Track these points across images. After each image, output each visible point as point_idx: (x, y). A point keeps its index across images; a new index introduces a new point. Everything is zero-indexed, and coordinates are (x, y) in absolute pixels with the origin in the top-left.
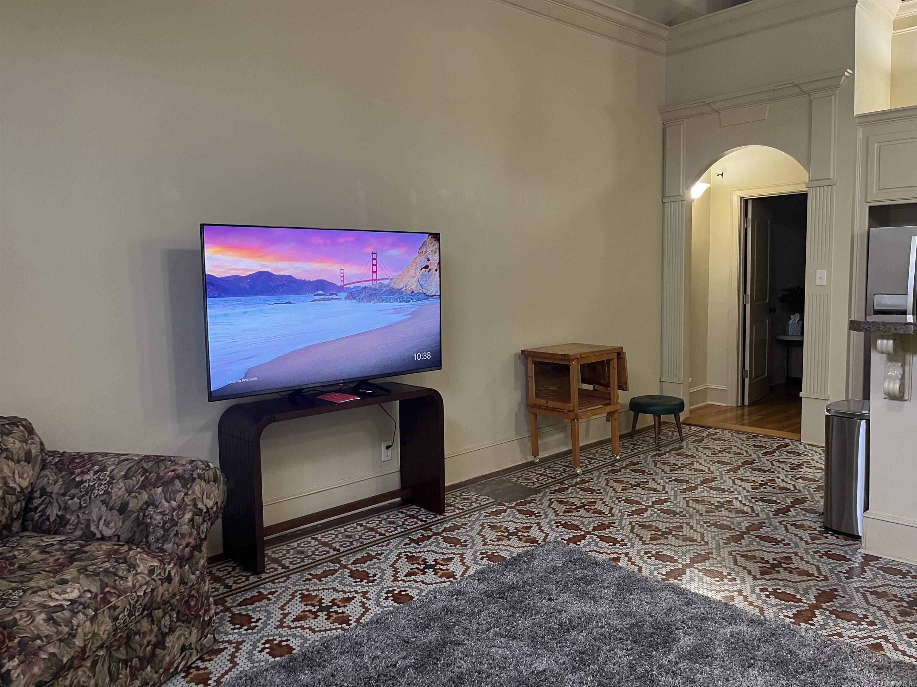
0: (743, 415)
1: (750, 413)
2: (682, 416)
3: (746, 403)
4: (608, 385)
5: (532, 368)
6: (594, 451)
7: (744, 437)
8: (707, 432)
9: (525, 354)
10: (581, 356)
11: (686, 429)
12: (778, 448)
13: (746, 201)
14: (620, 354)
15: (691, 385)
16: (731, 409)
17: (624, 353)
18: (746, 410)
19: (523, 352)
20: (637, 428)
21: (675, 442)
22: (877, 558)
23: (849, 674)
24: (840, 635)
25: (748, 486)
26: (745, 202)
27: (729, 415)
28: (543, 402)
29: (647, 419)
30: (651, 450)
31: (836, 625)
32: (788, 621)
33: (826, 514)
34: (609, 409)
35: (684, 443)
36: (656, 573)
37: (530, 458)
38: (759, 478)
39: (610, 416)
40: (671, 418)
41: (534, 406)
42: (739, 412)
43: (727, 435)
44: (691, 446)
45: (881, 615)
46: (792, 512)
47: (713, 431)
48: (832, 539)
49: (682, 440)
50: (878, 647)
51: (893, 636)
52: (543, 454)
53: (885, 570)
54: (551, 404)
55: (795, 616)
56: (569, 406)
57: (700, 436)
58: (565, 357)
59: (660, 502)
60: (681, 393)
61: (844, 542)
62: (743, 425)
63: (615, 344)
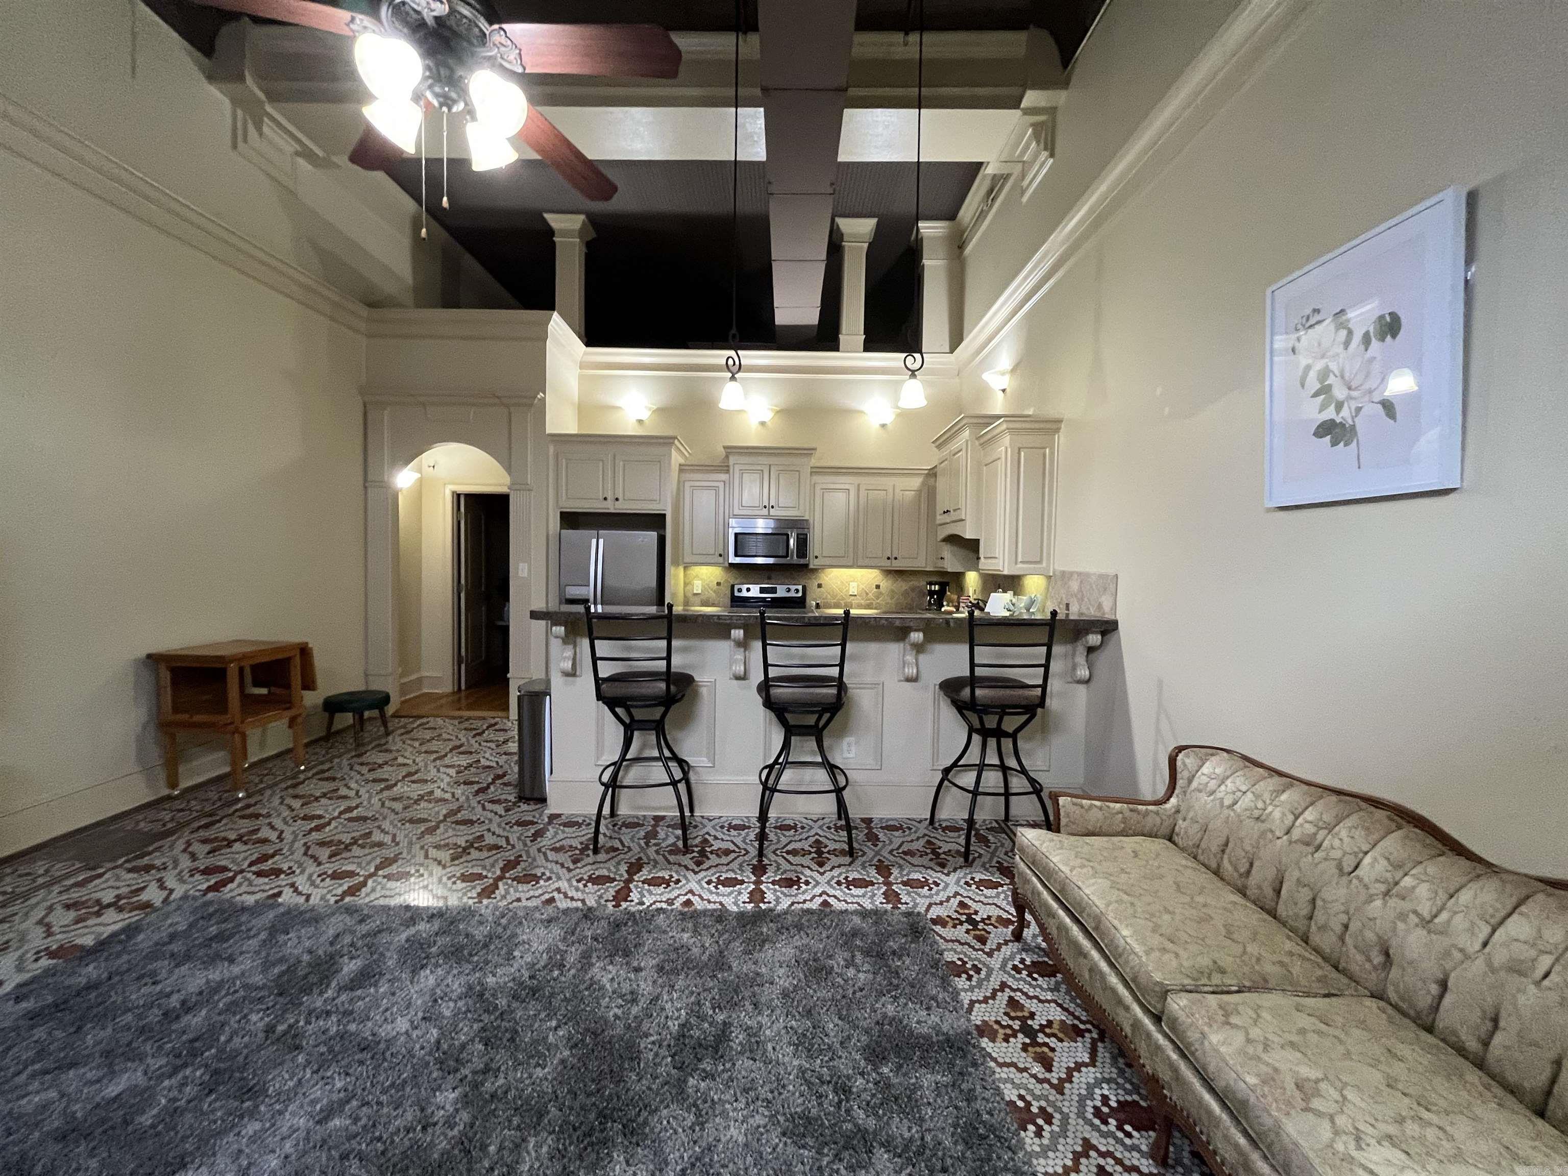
0: (459, 700)
1: (467, 697)
2: (390, 709)
3: (463, 687)
4: (288, 686)
5: (166, 676)
6: (270, 765)
7: (456, 722)
8: (418, 722)
9: (154, 660)
10: (244, 656)
11: (392, 724)
12: (488, 728)
13: (459, 495)
14: (304, 651)
15: (402, 676)
16: (447, 695)
17: (311, 649)
18: (463, 694)
19: (149, 656)
20: (334, 728)
21: (379, 738)
22: (559, 816)
23: (520, 939)
24: (519, 900)
25: (452, 772)
26: (457, 496)
27: (443, 701)
28: (185, 717)
29: (346, 719)
30: (350, 751)
31: (516, 891)
32: (471, 902)
33: (520, 784)
34: (293, 712)
35: (390, 738)
36: (329, 896)
37: (165, 792)
38: (464, 761)
39: (292, 722)
40: (375, 713)
41: (169, 724)
42: (456, 697)
43: (440, 721)
44: (398, 739)
45: (557, 868)
46: (492, 788)
47: (425, 720)
48: (524, 807)
49: (387, 734)
50: (552, 900)
51: (563, 885)
52: (185, 784)
53: (566, 825)
54: (198, 718)
55: (479, 894)
56: (226, 719)
57: (410, 727)
58: (220, 658)
59: (349, 809)
60: (389, 686)
61: (534, 807)
62: (459, 709)
63: (295, 638)
